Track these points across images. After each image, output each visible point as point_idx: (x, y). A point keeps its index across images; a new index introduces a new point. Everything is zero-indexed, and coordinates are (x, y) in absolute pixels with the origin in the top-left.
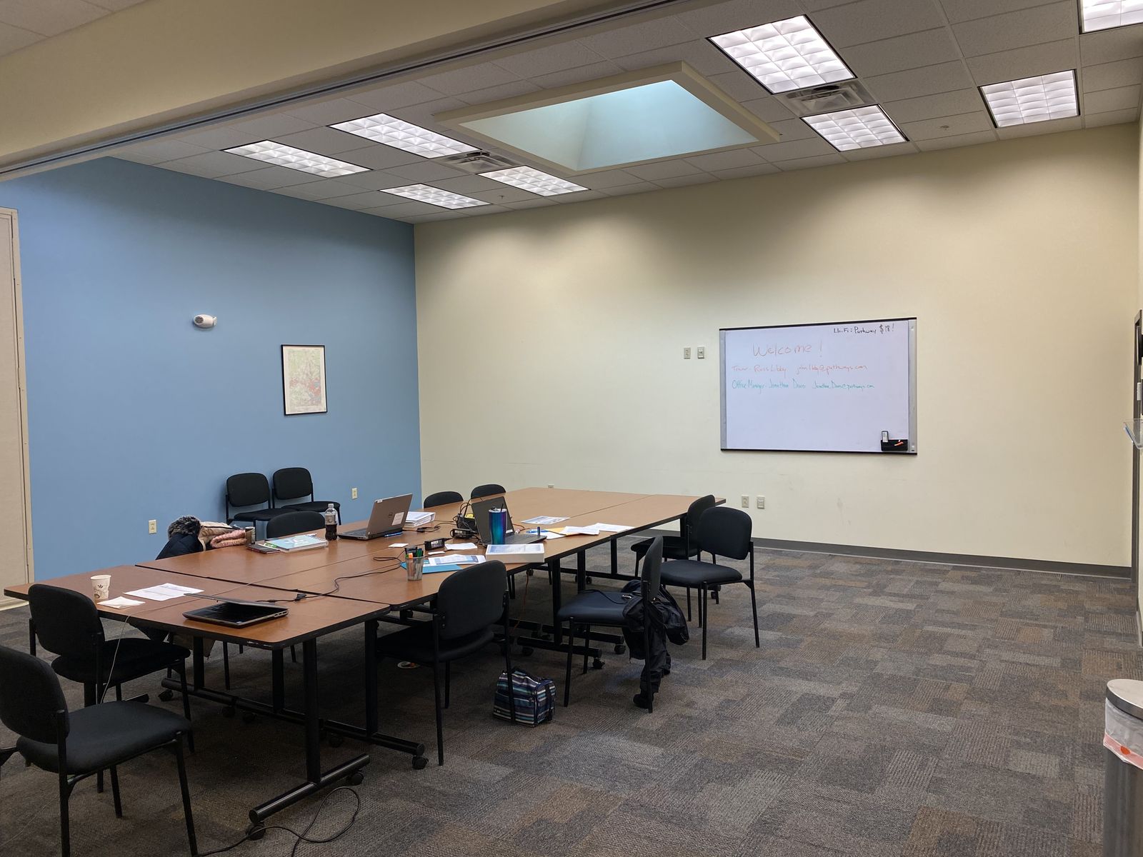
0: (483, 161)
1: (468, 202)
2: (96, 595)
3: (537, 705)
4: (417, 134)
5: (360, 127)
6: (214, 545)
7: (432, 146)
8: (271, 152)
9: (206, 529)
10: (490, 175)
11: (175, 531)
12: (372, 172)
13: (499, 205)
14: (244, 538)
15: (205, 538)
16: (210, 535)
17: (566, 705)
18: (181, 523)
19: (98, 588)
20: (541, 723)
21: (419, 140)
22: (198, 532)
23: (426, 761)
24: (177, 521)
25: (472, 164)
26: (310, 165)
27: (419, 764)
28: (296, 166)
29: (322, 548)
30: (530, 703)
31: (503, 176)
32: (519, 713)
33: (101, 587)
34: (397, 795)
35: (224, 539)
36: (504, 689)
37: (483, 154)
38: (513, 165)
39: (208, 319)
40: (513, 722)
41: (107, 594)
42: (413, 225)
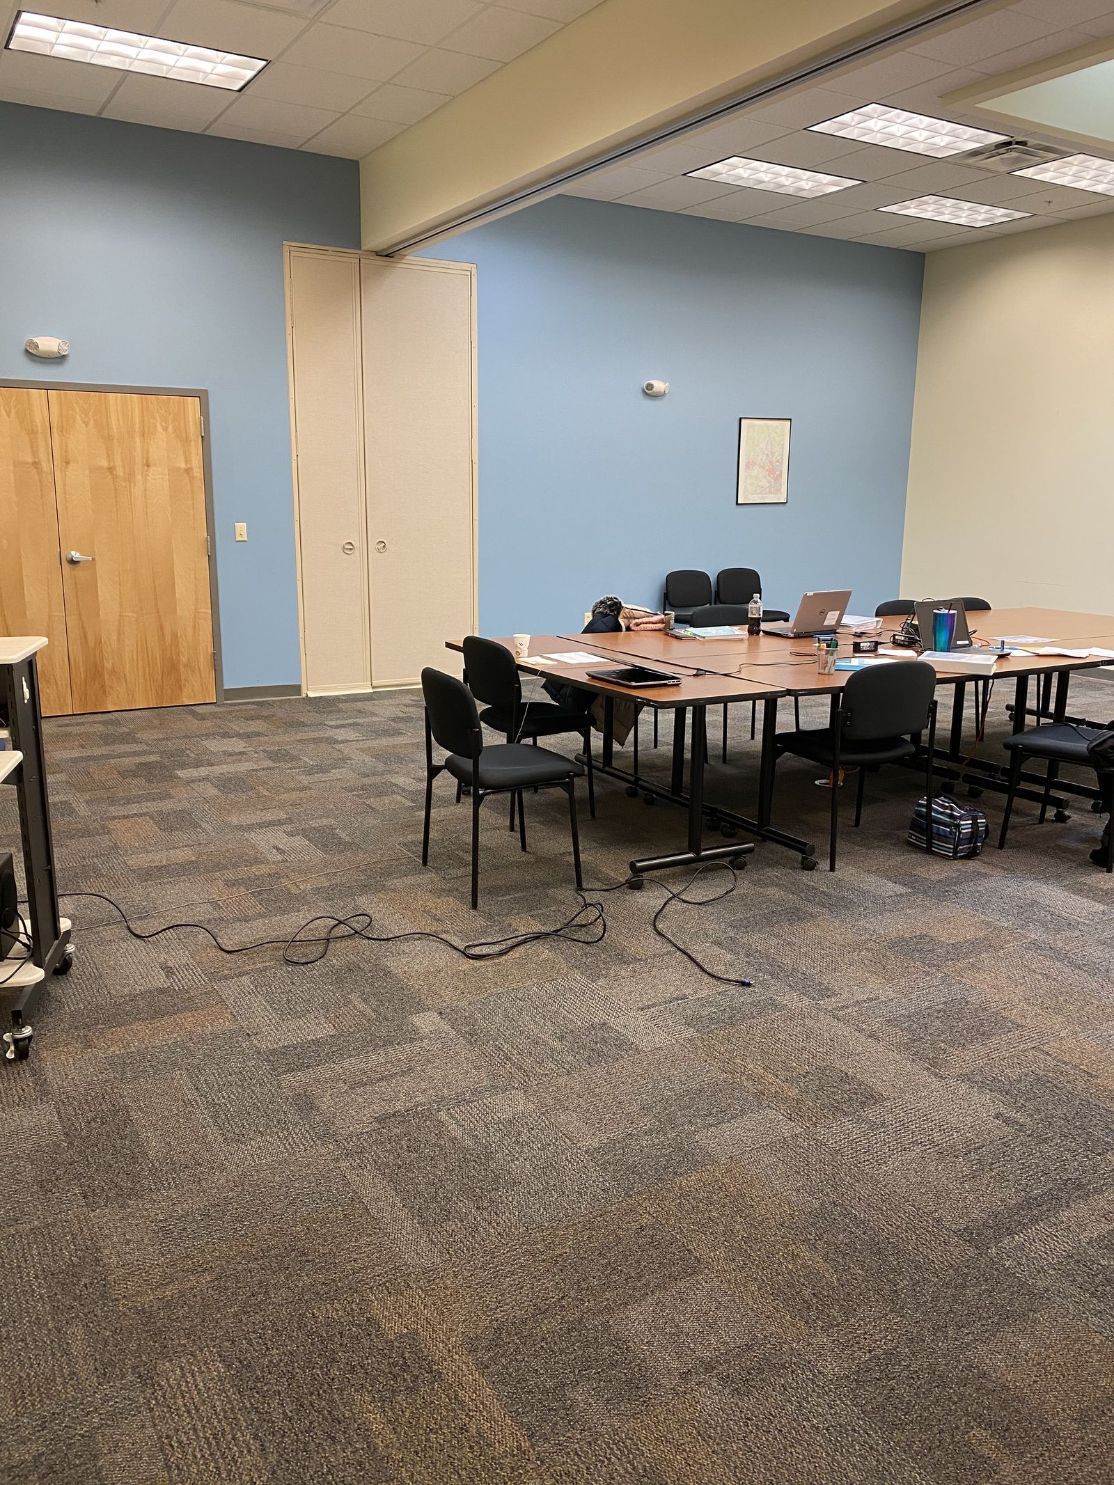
0: (1018, 154)
1: (1000, 214)
2: (517, 652)
3: (959, 836)
4: (922, 127)
5: (845, 126)
6: (633, 628)
7: (942, 141)
8: (740, 171)
9: (627, 610)
10: (1029, 173)
11: (597, 611)
12: (865, 185)
13: (1045, 215)
14: (663, 623)
15: (626, 621)
16: (631, 618)
17: (1001, 847)
18: (604, 603)
19: (519, 645)
20: (961, 858)
21: (926, 134)
22: (619, 613)
23: (815, 864)
24: (601, 601)
25: (1002, 159)
26: (787, 183)
27: (809, 866)
28: (771, 187)
29: (741, 640)
30: (951, 833)
31: (1049, 173)
32: (937, 842)
33: (521, 644)
34: (776, 885)
35: (644, 623)
36: (923, 813)
37: (1017, 143)
38: (1063, 155)
39: (659, 386)
40: (928, 851)
41: (526, 652)
42: (925, 254)
